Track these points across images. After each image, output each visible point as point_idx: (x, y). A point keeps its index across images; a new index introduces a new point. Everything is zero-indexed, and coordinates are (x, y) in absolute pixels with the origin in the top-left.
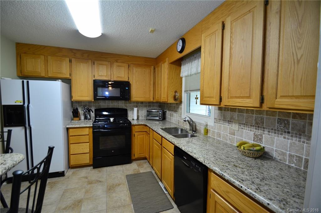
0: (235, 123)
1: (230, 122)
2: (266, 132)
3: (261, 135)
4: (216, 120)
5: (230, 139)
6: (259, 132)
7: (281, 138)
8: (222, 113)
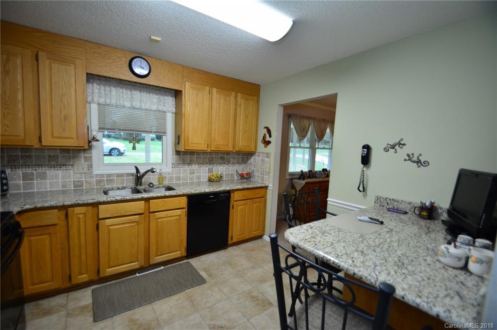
0: (195, 164)
1: (189, 164)
2: (215, 166)
3: (212, 168)
4: (174, 165)
5: (190, 178)
6: (211, 167)
7: (222, 167)
8: (181, 157)
